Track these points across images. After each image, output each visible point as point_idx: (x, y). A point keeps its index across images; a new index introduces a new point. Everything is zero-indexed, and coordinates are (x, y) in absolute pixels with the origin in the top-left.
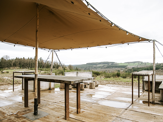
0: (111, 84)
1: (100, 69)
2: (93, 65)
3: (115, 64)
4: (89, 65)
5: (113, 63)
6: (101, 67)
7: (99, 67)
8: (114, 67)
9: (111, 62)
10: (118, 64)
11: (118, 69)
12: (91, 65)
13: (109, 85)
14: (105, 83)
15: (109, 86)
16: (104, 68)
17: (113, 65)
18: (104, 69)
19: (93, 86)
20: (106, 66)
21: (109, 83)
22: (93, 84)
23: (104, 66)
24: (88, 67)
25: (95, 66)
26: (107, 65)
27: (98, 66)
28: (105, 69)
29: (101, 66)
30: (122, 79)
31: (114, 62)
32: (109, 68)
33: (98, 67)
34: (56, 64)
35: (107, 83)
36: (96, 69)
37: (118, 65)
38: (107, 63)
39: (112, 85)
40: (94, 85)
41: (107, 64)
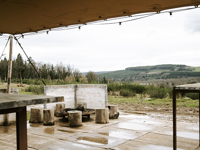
0: (159, 111)
1: (154, 80)
2: (139, 72)
3: (186, 68)
4: (131, 72)
5: (182, 67)
6: (156, 75)
7: (153, 76)
8: (185, 75)
9: (178, 66)
10: (194, 69)
11: (193, 79)
12: (136, 72)
13: (153, 114)
14: (146, 111)
15: (153, 117)
16: (163, 78)
17: (183, 71)
18: (163, 80)
19: (102, 116)
20: (167, 74)
21: (155, 110)
22: (102, 112)
23: (162, 74)
24: (129, 76)
25: (143, 73)
26: (168, 70)
27: (150, 73)
28: (165, 80)
29: (156, 73)
30: (189, 101)
31: (185, 66)
32: (173, 78)
33: (150, 76)
34: (62, 70)
35: (149, 111)
36: (146, 80)
37: (194, 71)
38: (171, 67)
39: (159, 115)
40: (104, 115)
41: (169, 68)
